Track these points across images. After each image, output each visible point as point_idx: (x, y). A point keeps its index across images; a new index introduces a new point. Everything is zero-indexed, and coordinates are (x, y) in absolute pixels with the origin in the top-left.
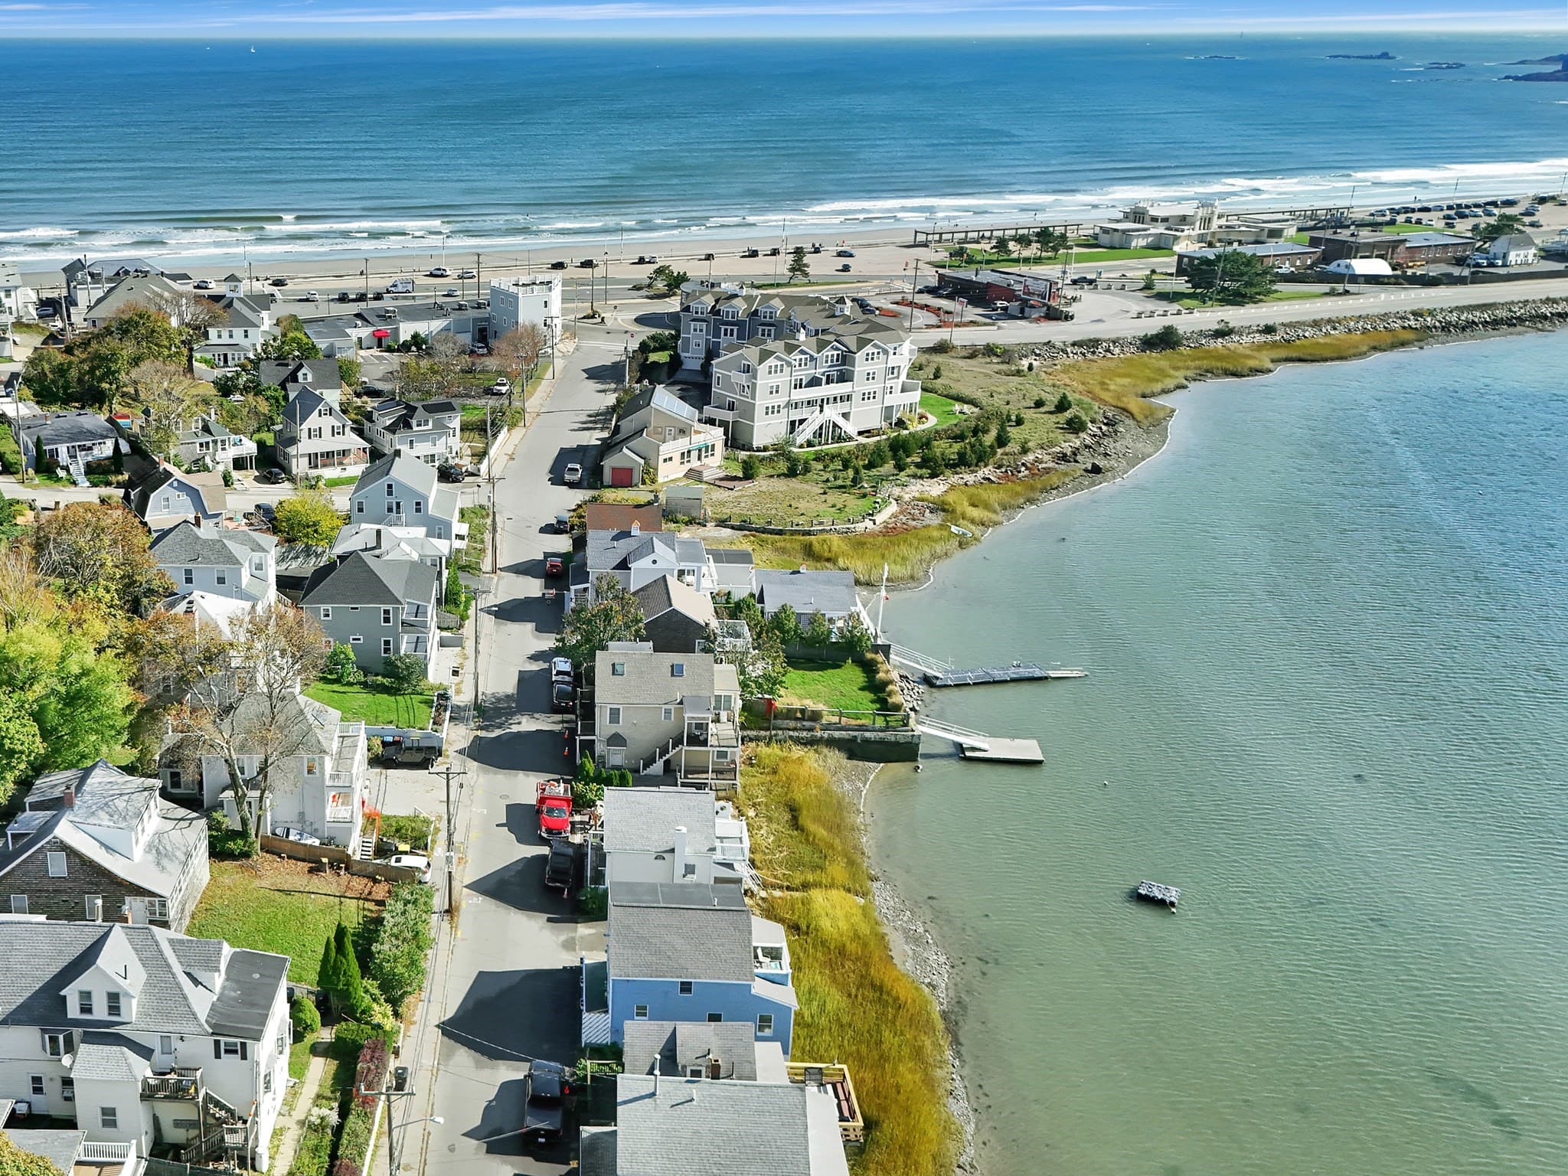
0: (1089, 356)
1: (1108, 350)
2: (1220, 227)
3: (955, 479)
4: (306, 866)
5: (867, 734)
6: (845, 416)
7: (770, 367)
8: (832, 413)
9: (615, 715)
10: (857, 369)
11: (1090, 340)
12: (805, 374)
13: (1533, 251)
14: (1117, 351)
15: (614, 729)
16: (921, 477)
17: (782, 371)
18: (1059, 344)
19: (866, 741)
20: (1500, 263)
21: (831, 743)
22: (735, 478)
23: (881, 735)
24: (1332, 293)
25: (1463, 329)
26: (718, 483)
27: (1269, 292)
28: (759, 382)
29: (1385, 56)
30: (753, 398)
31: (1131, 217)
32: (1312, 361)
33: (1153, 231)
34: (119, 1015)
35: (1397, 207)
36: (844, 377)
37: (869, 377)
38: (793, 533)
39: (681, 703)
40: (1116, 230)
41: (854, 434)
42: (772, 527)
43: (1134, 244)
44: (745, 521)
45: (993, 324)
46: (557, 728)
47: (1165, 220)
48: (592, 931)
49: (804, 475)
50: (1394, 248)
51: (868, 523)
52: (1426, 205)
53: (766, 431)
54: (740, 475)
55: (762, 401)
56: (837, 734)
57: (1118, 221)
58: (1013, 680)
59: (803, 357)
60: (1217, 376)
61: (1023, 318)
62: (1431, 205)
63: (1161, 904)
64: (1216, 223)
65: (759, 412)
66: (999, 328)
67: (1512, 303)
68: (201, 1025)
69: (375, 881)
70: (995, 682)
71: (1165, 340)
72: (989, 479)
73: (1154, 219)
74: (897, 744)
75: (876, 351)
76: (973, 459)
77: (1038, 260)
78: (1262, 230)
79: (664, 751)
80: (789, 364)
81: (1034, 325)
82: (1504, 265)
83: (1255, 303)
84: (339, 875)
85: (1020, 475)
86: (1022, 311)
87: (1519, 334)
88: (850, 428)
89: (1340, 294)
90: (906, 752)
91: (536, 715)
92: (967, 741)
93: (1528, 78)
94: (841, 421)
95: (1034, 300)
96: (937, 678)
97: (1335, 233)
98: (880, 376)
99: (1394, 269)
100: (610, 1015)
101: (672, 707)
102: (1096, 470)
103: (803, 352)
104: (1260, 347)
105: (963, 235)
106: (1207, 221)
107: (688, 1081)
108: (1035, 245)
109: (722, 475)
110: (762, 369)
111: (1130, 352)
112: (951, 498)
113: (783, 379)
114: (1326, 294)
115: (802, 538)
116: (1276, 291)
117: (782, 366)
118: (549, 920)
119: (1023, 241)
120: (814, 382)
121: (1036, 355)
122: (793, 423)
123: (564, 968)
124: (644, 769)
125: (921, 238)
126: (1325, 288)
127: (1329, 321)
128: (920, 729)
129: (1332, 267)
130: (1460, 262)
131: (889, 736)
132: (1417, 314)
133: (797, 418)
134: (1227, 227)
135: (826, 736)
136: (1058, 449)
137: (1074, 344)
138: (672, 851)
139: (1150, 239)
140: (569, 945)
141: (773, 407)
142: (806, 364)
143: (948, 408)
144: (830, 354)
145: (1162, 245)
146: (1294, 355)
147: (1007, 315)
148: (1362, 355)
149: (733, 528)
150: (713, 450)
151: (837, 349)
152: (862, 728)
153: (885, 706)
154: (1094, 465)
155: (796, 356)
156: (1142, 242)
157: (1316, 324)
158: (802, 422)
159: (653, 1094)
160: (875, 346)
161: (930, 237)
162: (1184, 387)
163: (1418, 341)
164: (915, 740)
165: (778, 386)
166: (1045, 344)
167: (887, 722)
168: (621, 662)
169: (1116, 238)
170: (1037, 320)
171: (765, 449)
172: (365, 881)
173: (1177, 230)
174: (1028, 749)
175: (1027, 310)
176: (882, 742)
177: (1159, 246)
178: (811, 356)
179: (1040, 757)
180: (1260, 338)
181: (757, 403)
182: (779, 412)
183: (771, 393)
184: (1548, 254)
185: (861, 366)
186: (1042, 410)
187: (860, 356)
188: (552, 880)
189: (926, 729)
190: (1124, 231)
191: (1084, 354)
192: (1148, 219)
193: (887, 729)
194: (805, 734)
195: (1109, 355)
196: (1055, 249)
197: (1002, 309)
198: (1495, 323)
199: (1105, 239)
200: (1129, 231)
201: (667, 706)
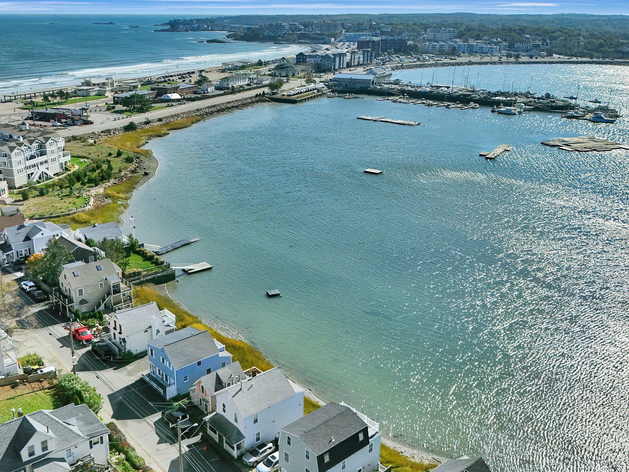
0: (109, 135)
1: (114, 133)
2: (117, 86)
3: (104, 185)
4: (9, 387)
5: (158, 275)
6: (47, 168)
7: (16, 153)
8: (42, 168)
9: (81, 292)
10: (47, 150)
11: (107, 130)
12: (28, 154)
13: (213, 88)
14: (117, 133)
15: (81, 298)
16: (93, 187)
17: (20, 154)
18: (97, 133)
19: (159, 277)
20: (206, 92)
21: (148, 281)
22: (19, 201)
23: (163, 273)
24: (168, 106)
25: (211, 114)
26: (14, 204)
27: (151, 107)
28: (13, 160)
29: (111, 23)
30: (11, 166)
31: (85, 84)
32: (178, 129)
33: (96, 89)
34: (47, 450)
35: (163, 76)
36: (43, 154)
37: (52, 152)
38: (64, 216)
39: (106, 279)
40: (83, 90)
41: (52, 176)
42: (53, 215)
43: (91, 94)
44: (41, 215)
45: (66, 129)
46: (47, 307)
47: (98, 84)
48: (133, 367)
49: (47, 194)
50: (177, 89)
51: (89, 207)
52: (170, 74)
53: (20, 180)
54: (21, 199)
55: (15, 168)
56: (148, 278)
57: (80, 86)
58: (182, 246)
59: (26, 147)
60: (155, 137)
61: (75, 125)
62: (172, 74)
63: (277, 295)
64: (115, 84)
65: (15, 172)
66: (69, 130)
67: (220, 104)
68: (83, 438)
69: (41, 382)
70: (176, 248)
71: (131, 127)
72: (115, 183)
73: (94, 85)
74: (168, 275)
75: (53, 141)
76: (106, 177)
77: (62, 103)
78: (131, 86)
79: (104, 299)
80: (22, 151)
81: (81, 127)
82: (207, 93)
83: (148, 111)
84: (25, 385)
85: (124, 180)
86: (73, 122)
87: (226, 114)
88: (51, 174)
89: (171, 106)
90: (170, 277)
91: (33, 305)
92: (186, 268)
93: (161, 31)
94: (47, 172)
95: (77, 118)
96: (159, 252)
97: (158, 85)
98: (56, 151)
99: (181, 96)
100: (176, 385)
101: (102, 282)
102: (146, 174)
103: (25, 146)
104: (161, 126)
105: (24, 96)
106: (112, 84)
107: (249, 380)
108: (58, 98)
109: (13, 200)
110: (13, 154)
111: (122, 133)
112: (109, 192)
113: (21, 158)
114: (166, 106)
115: (68, 217)
116: (153, 107)
117: (20, 152)
118: (114, 369)
119: (53, 96)
120: (32, 157)
121: (91, 138)
122: (29, 175)
123: (136, 381)
124: (97, 309)
125: (8, 98)
126: (166, 104)
127: (175, 115)
128: (174, 268)
129: (163, 97)
130: (195, 93)
131: (165, 273)
132: (198, 110)
133: (30, 173)
134: (119, 86)
135: (145, 279)
136: (130, 169)
137: (102, 132)
138: (150, 327)
139: (96, 92)
140: (130, 374)
141: (20, 170)
142: (27, 150)
143: (78, 161)
144: (35, 145)
145: (101, 94)
146: (172, 127)
147: (67, 125)
148: (190, 126)
149: (37, 219)
150: (4, 191)
151: (37, 143)
152: (155, 273)
153: (157, 263)
154: (145, 172)
155: (23, 148)
156: (94, 94)
157: (172, 116)
158: (32, 174)
159: (241, 389)
160: (52, 140)
161: (12, 98)
162: (148, 143)
163: (202, 119)
164: (174, 272)
165: (20, 161)
166: (92, 133)
167: (162, 269)
168: (76, 271)
169: (84, 93)
170: (80, 125)
171: (21, 187)
172: (37, 383)
173: (103, 88)
174: (205, 265)
175: (75, 122)
176: (163, 276)
177: (100, 94)
178: (29, 147)
179: (209, 266)
180: (159, 123)
181: (14, 169)
182: (22, 171)
183: (18, 164)
184: (217, 88)
185: (49, 149)
186: (112, 156)
187: (47, 144)
188: (105, 355)
189: (176, 267)
190: (86, 90)
191: (107, 135)
192: (92, 85)
193: (163, 271)
194: (137, 281)
195: (115, 135)
196: (66, 98)
197: (65, 122)
198: (218, 111)
199: (79, 93)
200: (88, 89)
201: (101, 282)
